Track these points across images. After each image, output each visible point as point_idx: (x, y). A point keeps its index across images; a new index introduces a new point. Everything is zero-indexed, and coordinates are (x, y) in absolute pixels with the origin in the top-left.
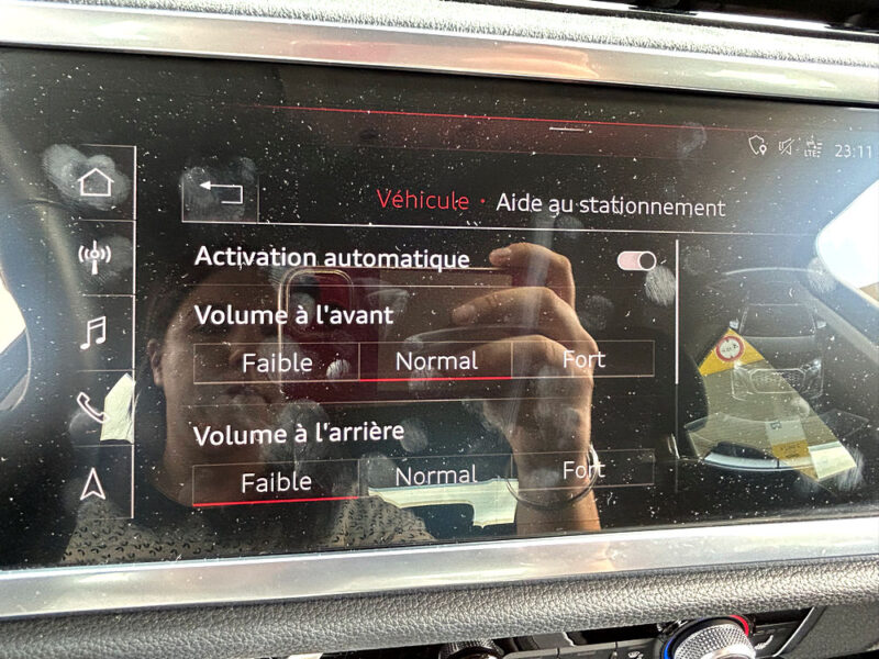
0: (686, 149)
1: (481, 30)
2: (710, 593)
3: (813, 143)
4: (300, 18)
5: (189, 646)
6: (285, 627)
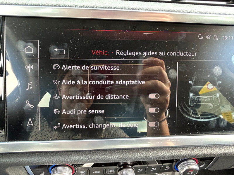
0: (180, 38)
1: (125, 9)
2: (185, 152)
3: (216, 36)
6: (76, 157)
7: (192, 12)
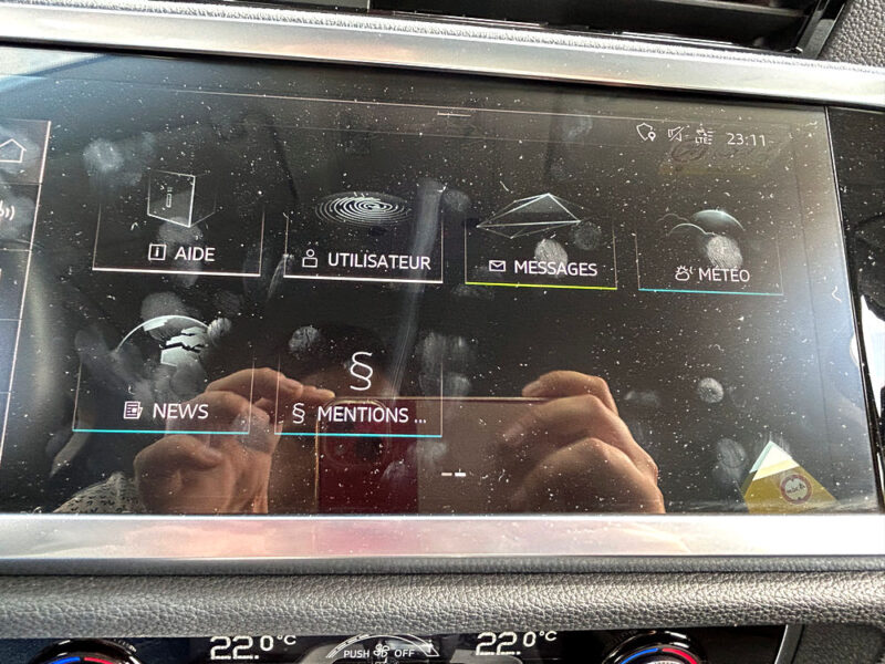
0: (571, 133)
3: (703, 131)
5: (37, 613)
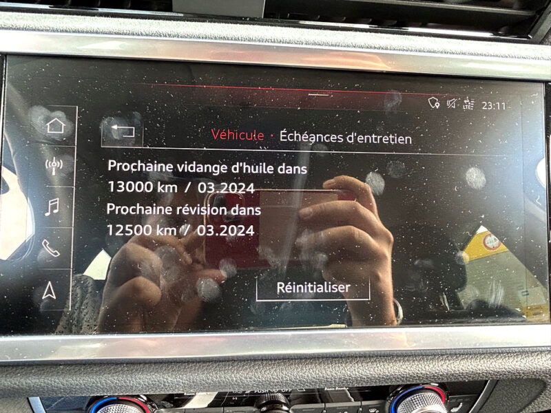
0: (389, 105)
1: (267, 41)
2: (409, 368)
3: (468, 101)
4: (166, 36)
5: (99, 384)
6: (154, 376)
7: (413, 49)
